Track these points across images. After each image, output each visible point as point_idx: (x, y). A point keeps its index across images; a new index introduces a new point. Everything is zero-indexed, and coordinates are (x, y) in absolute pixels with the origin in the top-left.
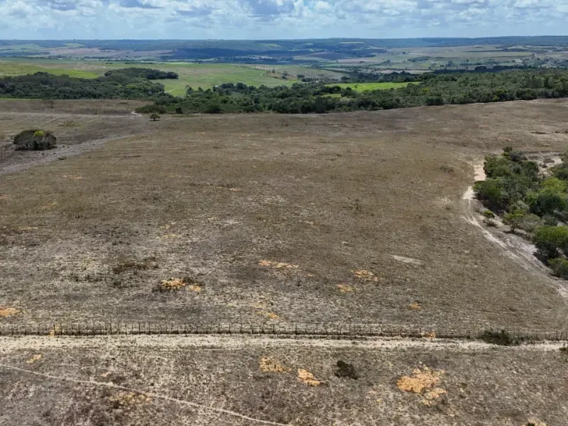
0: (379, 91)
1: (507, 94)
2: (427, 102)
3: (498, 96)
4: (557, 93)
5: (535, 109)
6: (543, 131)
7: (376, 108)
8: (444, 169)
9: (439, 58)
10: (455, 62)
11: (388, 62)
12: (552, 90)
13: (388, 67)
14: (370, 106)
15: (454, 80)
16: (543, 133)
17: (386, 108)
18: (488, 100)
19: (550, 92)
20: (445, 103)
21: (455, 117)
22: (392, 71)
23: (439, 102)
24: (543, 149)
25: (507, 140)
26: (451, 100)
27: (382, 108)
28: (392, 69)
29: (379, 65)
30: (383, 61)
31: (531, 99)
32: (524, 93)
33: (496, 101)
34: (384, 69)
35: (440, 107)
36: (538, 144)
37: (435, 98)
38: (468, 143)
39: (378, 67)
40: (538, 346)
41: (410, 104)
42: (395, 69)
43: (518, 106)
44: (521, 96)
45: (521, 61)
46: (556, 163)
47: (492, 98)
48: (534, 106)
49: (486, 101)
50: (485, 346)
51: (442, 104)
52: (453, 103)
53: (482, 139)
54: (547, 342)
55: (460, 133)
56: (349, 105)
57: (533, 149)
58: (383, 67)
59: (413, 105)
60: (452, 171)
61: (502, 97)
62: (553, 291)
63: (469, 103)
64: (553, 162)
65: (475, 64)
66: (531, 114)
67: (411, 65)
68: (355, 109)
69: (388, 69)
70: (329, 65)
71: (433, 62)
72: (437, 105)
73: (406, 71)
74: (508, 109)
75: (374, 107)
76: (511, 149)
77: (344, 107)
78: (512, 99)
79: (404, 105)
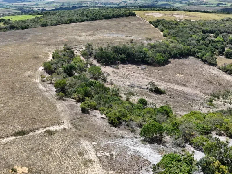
0: (21, 20)
1: (73, 20)
2: (41, 25)
3: (69, 21)
4: (90, 19)
5: (82, 26)
6: (82, 36)
7: (18, 29)
8: (35, 58)
9: (58, 2)
10: (65, 4)
11: (37, 4)
12: (89, 18)
13: (37, 6)
14: (16, 28)
15: (55, 14)
16: (81, 37)
17: (23, 29)
18: (65, 23)
19: (88, 19)
20: (49, 25)
21: (51, 31)
22: (38, 9)
23: (46, 25)
24: (79, 44)
25: (67, 41)
26: (51, 24)
27: (21, 29)
28: (38, 8)
29: (33, 6)
30: (34, 4)
31: (81, 22)
32: (79, 20)
33: (69, 23)
34: (35, 8)
35: (46, 27)
36: (78, 42)
37: (44, 23)
38: (50, 44)
39: (32, 7)
40: (36, 132)
41: (34, 27)
42: (40, 8)
43: (76, 25)
44: (78, 21)
45: (90, 3)
46: (83, 49)
47: (67, 22)
48: (82, 25)
49: (65, 24)
50: (14, 138)
51: (47, 26)
52: (52, 25)
53: (57, 42)
54: (41, 129)
55: (49, 39)
56: (6, 28)
57: (76, 44)
58: (34, 7)
59: (35, 27)
60: (39, 58)
61: (71, 22)
62: (54, 106)
63: (58, 25)
64: (83, 48)
65: (73, 5)
66: (80, 28)
67: (47, 5)
68: (8, 30)
69: (37, 7)
70: (9, 6)
71: (56, 4)
72: (45, 26)
73: (44, 9)
74: (72, 27)
75: (17, 29)
76: (67, 45)
77: (3, 29)
78: (75, 22)
79: (31, 27)
